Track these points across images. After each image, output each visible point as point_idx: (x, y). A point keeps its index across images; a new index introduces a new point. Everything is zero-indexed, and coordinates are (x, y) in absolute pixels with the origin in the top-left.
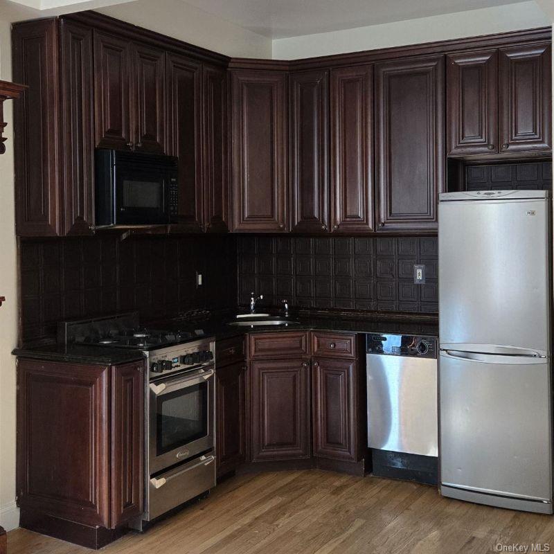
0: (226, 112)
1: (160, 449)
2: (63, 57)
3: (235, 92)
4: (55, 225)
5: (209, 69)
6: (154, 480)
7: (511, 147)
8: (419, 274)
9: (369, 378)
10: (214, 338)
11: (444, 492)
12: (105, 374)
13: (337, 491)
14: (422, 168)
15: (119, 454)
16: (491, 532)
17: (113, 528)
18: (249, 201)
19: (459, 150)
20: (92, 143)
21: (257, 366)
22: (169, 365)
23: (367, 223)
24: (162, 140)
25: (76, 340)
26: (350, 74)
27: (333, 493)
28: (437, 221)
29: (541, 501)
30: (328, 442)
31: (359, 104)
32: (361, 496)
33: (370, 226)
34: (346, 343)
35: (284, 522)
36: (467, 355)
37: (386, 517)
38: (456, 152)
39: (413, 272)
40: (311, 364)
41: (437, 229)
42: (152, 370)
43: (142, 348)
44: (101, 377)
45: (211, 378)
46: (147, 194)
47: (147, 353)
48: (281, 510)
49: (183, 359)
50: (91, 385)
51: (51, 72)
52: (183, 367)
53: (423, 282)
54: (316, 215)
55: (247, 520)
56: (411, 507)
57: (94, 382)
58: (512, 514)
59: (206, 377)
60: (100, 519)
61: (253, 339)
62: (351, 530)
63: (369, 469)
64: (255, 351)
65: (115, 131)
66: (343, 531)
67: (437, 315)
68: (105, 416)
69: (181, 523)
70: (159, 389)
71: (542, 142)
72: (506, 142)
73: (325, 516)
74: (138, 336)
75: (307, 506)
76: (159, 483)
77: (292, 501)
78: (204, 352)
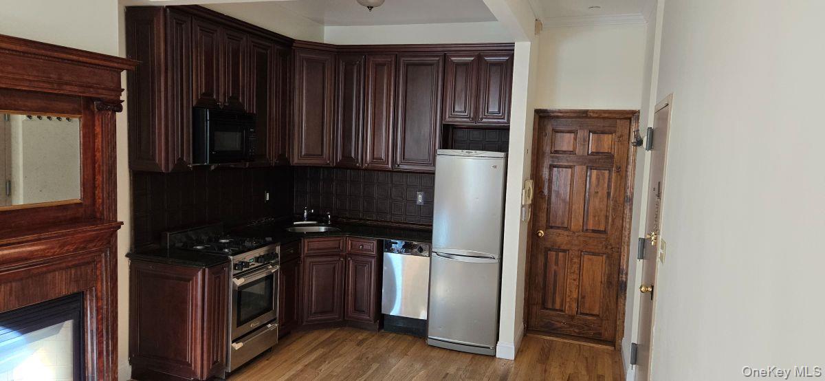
0: (290, 79)
1: (240, 323)
2: (169, 37)
3: (297, 64)
4: (161, 165)
5: (278, 47)
6: (234, 345)
7: (484, 120)
8: (420, 199)
9: (385, 268)
10: (279, 243)
11: (430, 342)
12: (200, 274)
13: (360, 343)
14: (426, 129)
15: (209, 328)
16: (458, 369)
17: (205, 379)
18: (306, 145)
19: (451, 119)
20: (191, 102)
21: (308, 260)
22: (247, 264)
23: (388, 164)
24: (243, 100)
25: (176, 245)
26: (380, 60)
27: (358, 345)
28: (434, 165)
29: (489, 348)
30: (355, 309)
31: (385, 81)
32: (376, 346)
33: (390, 166)
34: (371, 245)
35: (324, 367)
36: (449, 256)
37: (393, 361)
38: (448, 120)
39: (416, 197)
40: (345, 258)
41: (435, 171)
42: (235, 269)
43: (227, 253)
44: (197, 275)
45: (276, 272)
46: (231, 141)
47: (231, 257)
48: (322, 359)
49: (257, 259)
50: (189, 281)
51: (159, 48)
52: (257, 264)
53: (422, 204)
54: (353, 155)
55: (299, 367)
56: (409, 353)
57: (192, 279)
58: (471, 356)
59: (273, 271)
60: (194, 373)
61: (306, 242)
62: (370, 372)
63: (381, 326)
64: (308, 250)
65: (208, 93)
66: (365, 373)
67: (432, 226)
68: (199, 303)
69: (252, 371)
70: (239, 282)
71: (504, 118)
72: (481, 117)
73: (352, 362)
74: (223, 241)
75: (340, 356)
76: (237, 346)
77: (330, 351)
78: (272, 253)
